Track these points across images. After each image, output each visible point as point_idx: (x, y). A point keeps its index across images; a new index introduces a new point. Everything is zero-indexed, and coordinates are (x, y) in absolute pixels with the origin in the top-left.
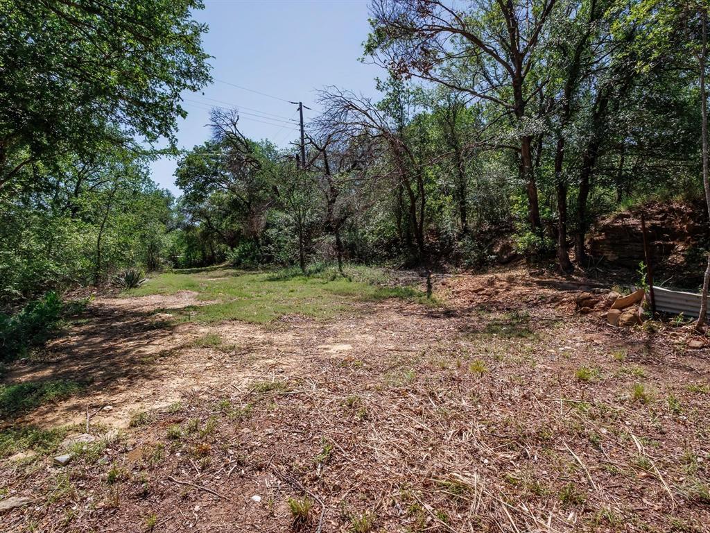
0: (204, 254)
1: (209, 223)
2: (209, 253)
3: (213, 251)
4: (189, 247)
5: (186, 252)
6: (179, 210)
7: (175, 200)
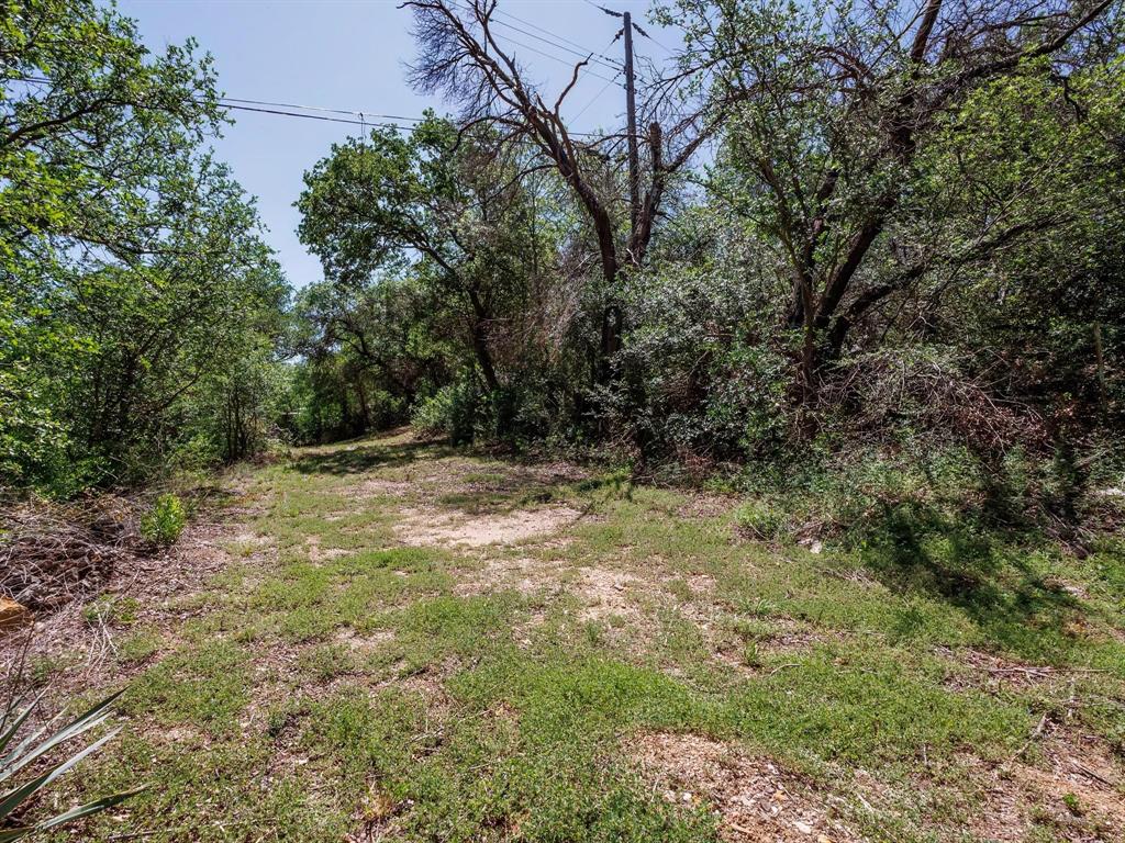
0: (345, 409)
1: (364, 345)
2: (355, 407)
3: (363, 404)
4: (319, 396)
5: (311, 405)
6: (301, 316)
7: (293, 294)
